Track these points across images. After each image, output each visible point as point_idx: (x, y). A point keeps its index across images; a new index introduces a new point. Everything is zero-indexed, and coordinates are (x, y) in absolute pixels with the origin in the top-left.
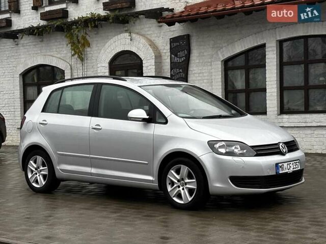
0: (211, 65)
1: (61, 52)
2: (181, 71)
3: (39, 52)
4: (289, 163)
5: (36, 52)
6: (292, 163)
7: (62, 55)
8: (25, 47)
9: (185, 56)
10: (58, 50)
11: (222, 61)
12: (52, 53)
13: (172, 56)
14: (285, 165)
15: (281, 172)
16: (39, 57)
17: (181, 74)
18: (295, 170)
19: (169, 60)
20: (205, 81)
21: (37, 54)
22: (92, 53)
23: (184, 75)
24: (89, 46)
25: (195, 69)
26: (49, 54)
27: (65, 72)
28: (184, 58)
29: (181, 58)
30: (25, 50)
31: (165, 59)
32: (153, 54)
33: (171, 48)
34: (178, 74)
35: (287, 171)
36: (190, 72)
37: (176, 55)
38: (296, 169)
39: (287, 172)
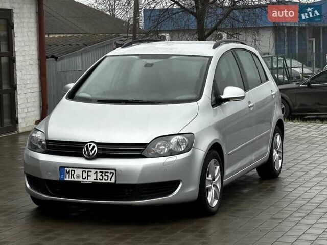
4: (87, 170)
6: (94, 171)
14: (78, 172)
15: (67, 179)
18: (99, 181)
35: (81, 179)
38: (104, 181)
39: (80, 181)
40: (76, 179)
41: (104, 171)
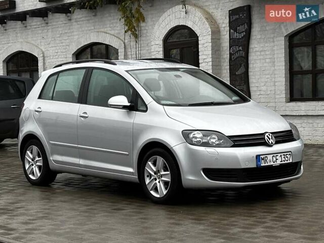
0: (274, 42)
1: (115, 28)
2: (241, 48)
3: (93, 28)
4: (275, 155)
5: (89, 28)
6: (279, 155)
7: (116, 32)
8: (78, 23)
9: (246, 31)
10: (112, 25)
11: (286, 36)
12: (106, 29)
13: (232, 31)
14: (270, 157)
15: (263, 165)
16: (92, 34)
17: (241, 52)
18: (283, 162)
19: (227, 37)
20: (267, 60)
21: (90, 30)
22: (147, 28)
23: (243, 54)
24: (144, 21)
25: (256, 46)
26: (102, 30)
27: (119, 51)
28: (244, 33)
29: (241, 33)
30: (79, 26)
31: (223, 35)
32: (210, 30)
33: (230, 22)
34: (237, 52)
35: (272, 163)
36: (251, 50)
37: (235, 30)
38: (286, 162)
40: (269, 164)
41: (285, 154)
